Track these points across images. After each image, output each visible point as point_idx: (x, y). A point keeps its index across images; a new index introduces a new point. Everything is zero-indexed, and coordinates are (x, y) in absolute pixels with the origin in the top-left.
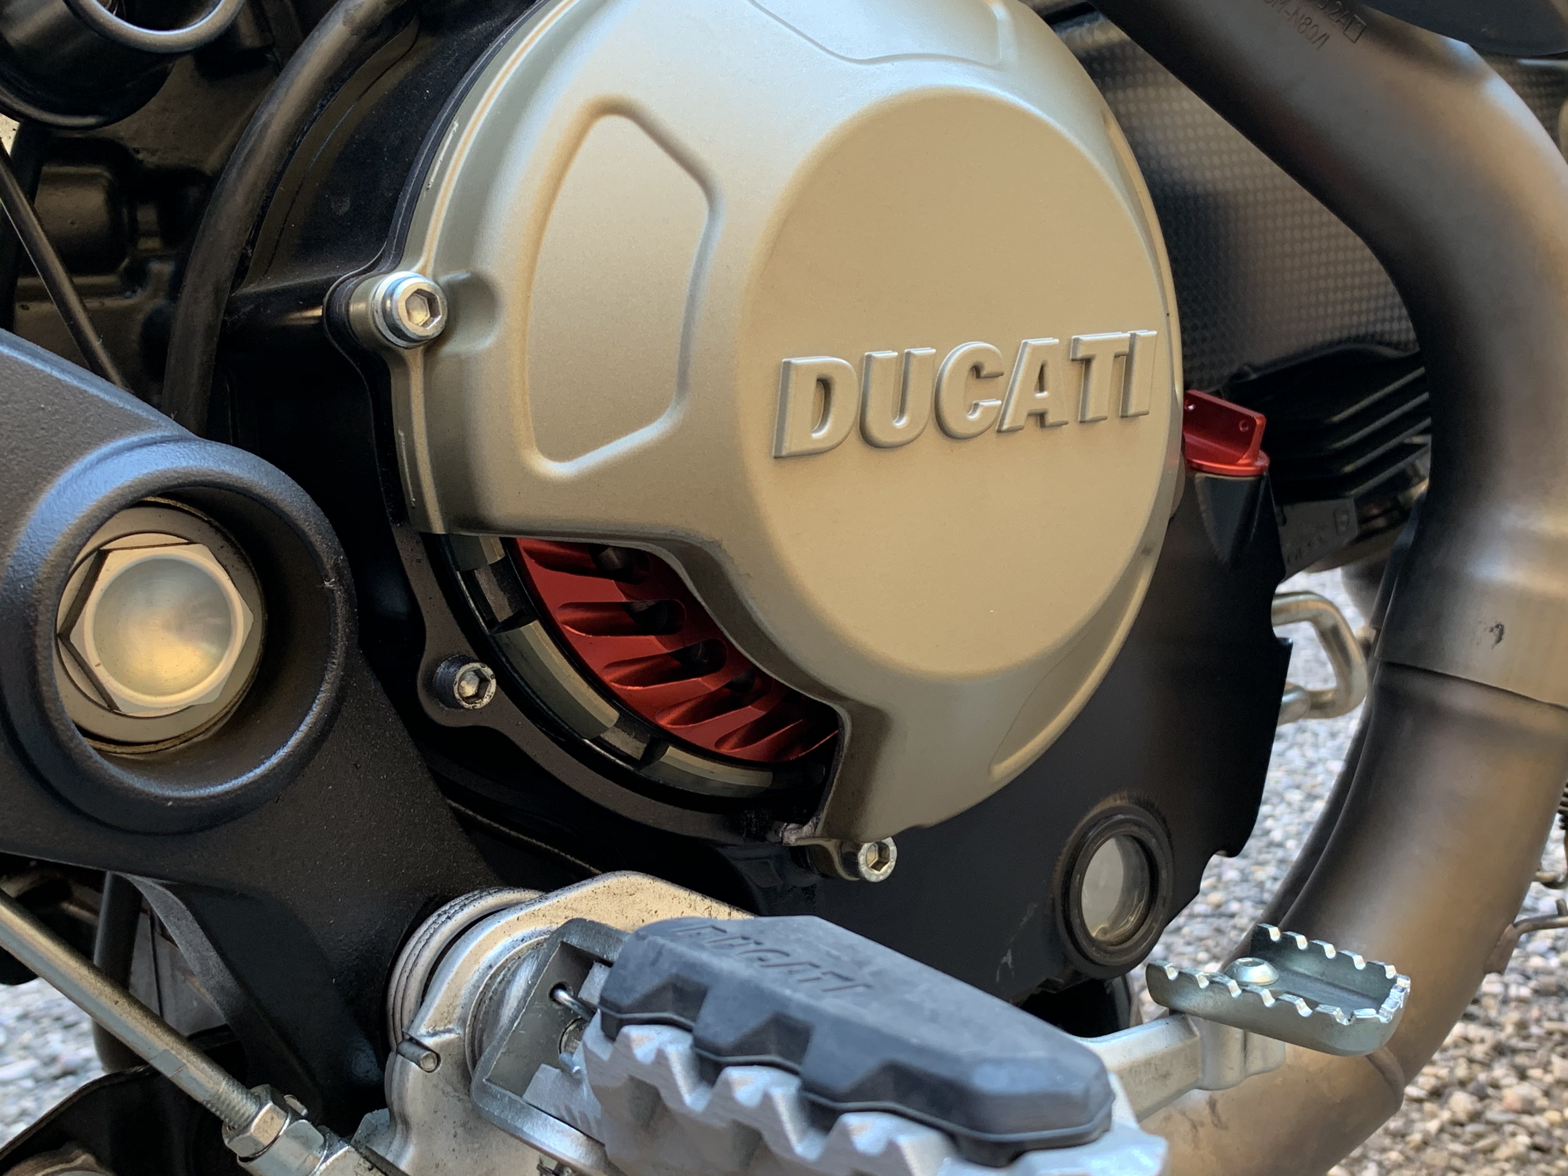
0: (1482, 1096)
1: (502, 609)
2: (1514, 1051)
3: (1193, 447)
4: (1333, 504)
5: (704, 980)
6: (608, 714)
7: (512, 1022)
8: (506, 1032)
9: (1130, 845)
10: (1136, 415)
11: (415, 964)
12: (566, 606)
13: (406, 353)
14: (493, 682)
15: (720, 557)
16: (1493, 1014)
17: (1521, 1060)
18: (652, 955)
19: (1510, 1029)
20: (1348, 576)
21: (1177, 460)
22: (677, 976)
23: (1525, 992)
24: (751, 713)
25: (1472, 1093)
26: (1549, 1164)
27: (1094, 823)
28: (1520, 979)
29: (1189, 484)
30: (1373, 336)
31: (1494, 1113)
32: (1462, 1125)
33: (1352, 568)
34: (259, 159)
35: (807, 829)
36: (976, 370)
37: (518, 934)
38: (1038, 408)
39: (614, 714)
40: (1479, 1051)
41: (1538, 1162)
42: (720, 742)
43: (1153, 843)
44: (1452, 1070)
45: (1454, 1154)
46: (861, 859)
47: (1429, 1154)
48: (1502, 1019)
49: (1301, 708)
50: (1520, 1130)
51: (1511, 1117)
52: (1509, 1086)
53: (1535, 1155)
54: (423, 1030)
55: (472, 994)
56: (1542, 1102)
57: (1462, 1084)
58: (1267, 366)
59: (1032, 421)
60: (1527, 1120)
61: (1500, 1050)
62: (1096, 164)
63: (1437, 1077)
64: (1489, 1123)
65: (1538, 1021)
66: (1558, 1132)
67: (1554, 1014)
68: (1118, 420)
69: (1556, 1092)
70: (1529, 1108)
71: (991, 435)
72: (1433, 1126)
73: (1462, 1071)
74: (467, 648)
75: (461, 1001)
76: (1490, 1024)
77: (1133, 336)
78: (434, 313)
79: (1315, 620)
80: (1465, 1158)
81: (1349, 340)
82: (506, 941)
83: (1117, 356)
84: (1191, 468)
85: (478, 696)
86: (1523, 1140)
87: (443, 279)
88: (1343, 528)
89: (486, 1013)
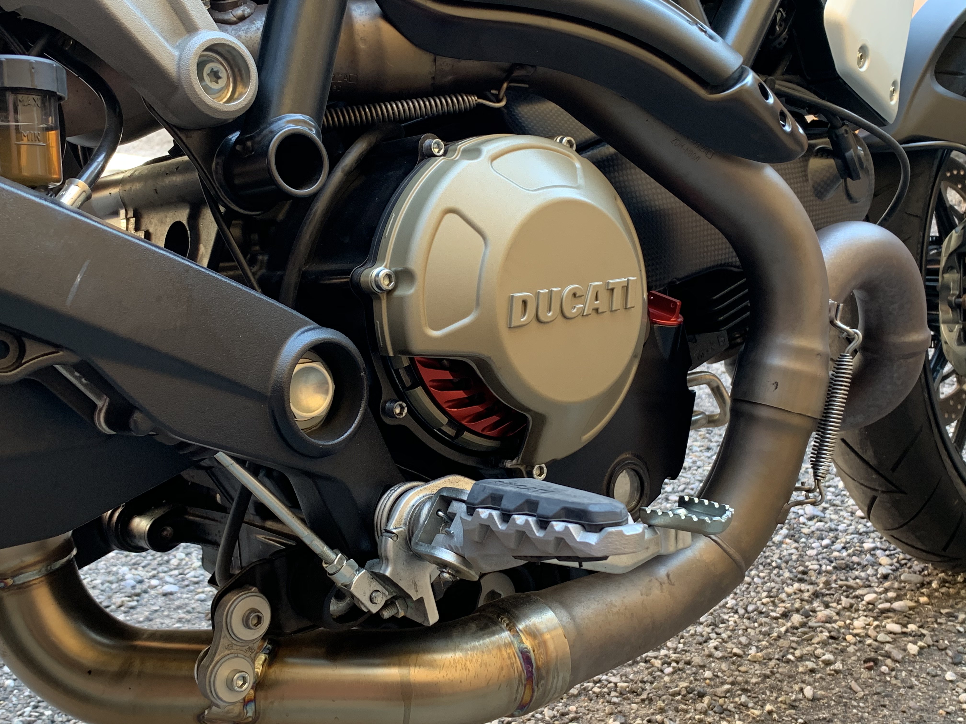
0: (807, 616)
1: (408, 382)
2: (824, 595)
3: (653, 314)
4: (715, 334)
5: (502, 493)
6: (444, 420)
7: (424, 522)
8: (423, 526)
9: (632, 473)
10: (630, 308)
11: (385, 507)
12: (431, 381)
13: (380, 295)
14: (406, 409)
15: (490, 362)
16: (813, 578)
17: (827, 599)
18: (482, 489)
19: (821, 585)
20: (726, 364)
21: (646, 320)
22: (492, 494)
23: (829, 568)
24: (494, 419)
25: (802, 615)
26: (837, 644)
27: (618, 464)
28: (828, 562)
29: (652, 329)
30: (728, 264)
31: (812, 623)
32: (797, 628)
33: (728, 361)
34: (314, 223)
35: (514, 461)
36: (574, 295)
37: (421, 495)
38: (596, 307)
39: (446, 420)
40: (806, 595)
41: (833, 643)
42: (483, 430)
43: (641, 472)
44: (793, 604)
45: (793, 641)
46: (534, 472)
47: (781, 642)
48: (818, 581)
49: (704, 422)
50: (824, 630)
51: (821, 624)
52: (821, 611)
53: (831, 641)
54: (392, 527)
55: (408, 515)
56: (836, 617)
57: (797, 611)
58: (683, 278)
59: (594, 311)
60: (828, 625)
61: (816, 595)
62: (614, 219)
63: (785, 607)
64: (810, 627)
65: (835, 581)
66: (843, 630)
67: (844, 578)
68: (623, 310)
69: (843, 613)
70: (829, 620)
71: (580, 317)
72: (783, 629)
73: (797, 605)
74: (395, 397)
75: (404, 517)
76: (812, 583)
77: (628, 280)
78: (391, 282)
79: (709, 384)
80: (797, 643)
81: (717, 266)
82: (417, 498)
83: (623, 287)
84: (652, 323)
85: (401, 413)
86: (826, 634)
87: (393, 269)
88: (722, 344)
89: (414, 520)
